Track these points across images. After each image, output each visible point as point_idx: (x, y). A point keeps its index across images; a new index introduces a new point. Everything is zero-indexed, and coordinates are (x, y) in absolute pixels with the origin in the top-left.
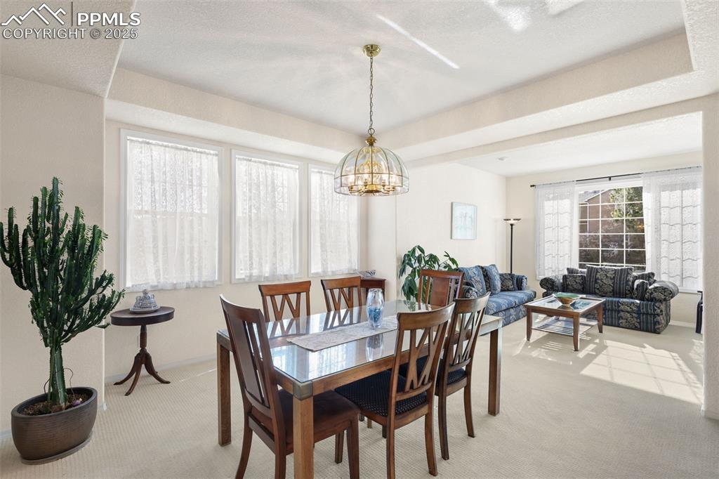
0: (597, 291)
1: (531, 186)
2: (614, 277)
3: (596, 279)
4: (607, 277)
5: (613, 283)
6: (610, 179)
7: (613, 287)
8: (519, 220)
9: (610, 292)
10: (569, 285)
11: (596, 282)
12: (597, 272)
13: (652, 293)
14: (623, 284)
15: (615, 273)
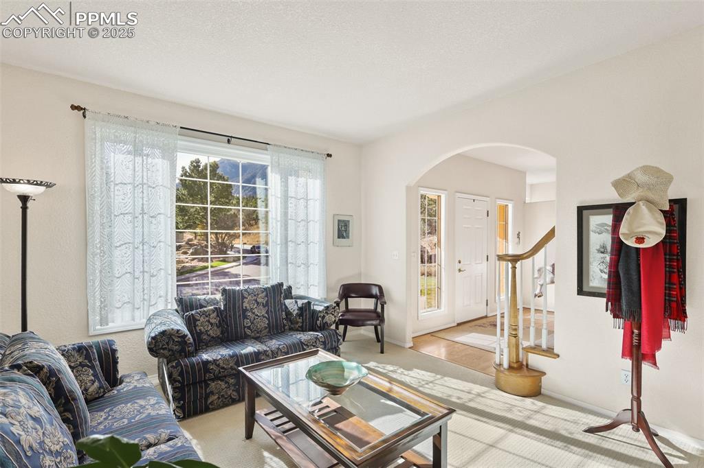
0: (248, 332)
1: (74, 107)
2: (267, 302)
3: (245, 311)
4: (258, 303)
5: (267, 313)
6: (229, 141)
7: (268, 319)
8: (48, 185)
9: (266, 328)
10: (201, 333)
11: (245, 317)
12: (243, 297)
13: (324, 317)
14: (279, 310)
15: (267, 296)
